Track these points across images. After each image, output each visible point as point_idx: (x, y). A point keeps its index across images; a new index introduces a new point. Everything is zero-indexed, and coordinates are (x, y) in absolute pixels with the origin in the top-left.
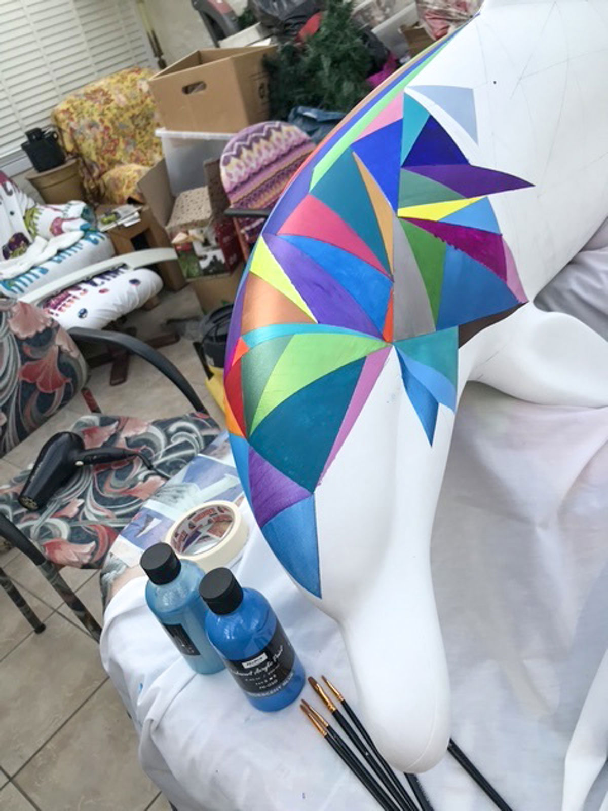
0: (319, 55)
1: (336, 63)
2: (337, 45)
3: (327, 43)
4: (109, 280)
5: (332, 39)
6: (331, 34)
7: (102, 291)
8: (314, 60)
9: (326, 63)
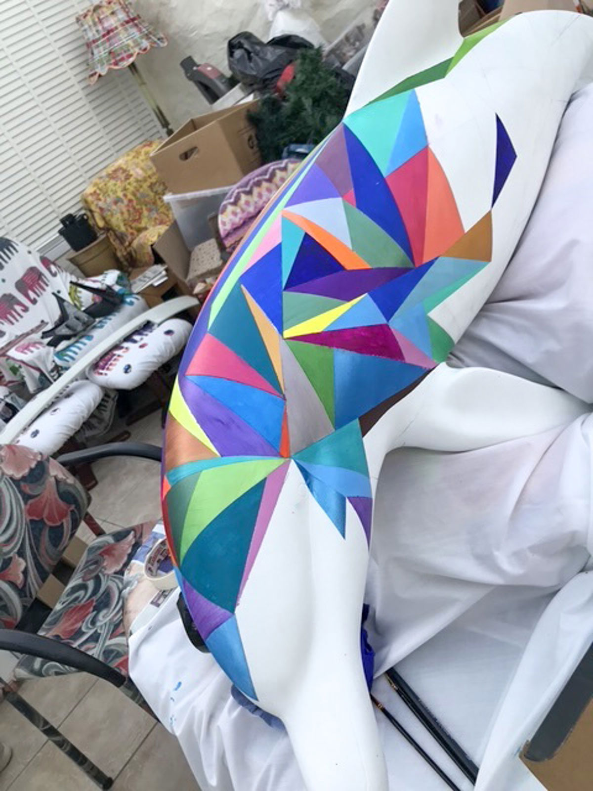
0: (300, 98)
1: (316, 102)
2: (314, 87)
3: (305, 86)
4: (146, 335)
5: (308, 82)
6: (307, 78)
7: (142, 346)
8: (295, 103)
9: (307, 103)
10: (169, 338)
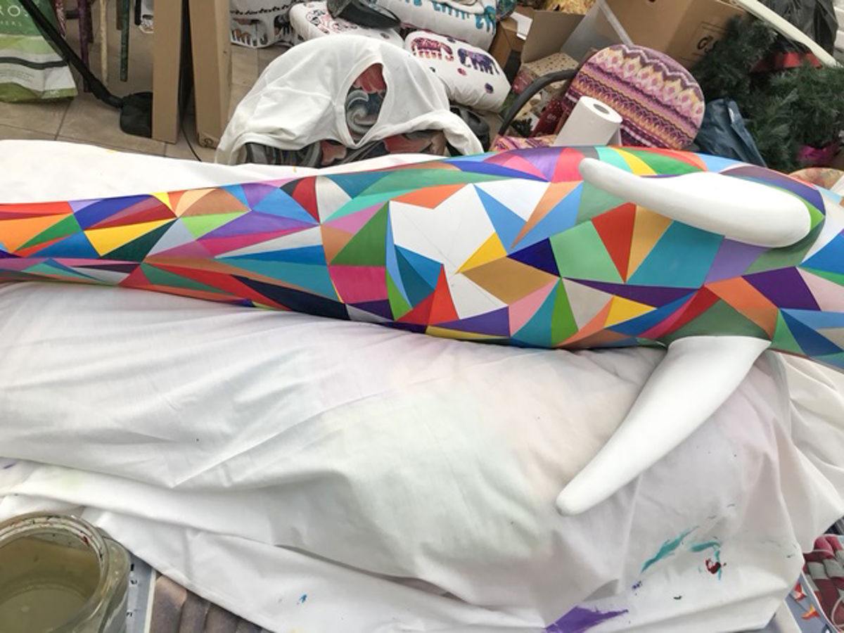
0: (795, 86)
1: (797, 105)
2: (815, 95)
3: (813, 87)
5: (819, 89)
6: (824, 84)
7: (460, 71)
8: (787, 85)
9: (792, 97)
10: (484, 91)
